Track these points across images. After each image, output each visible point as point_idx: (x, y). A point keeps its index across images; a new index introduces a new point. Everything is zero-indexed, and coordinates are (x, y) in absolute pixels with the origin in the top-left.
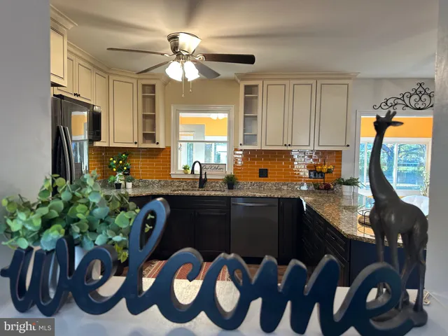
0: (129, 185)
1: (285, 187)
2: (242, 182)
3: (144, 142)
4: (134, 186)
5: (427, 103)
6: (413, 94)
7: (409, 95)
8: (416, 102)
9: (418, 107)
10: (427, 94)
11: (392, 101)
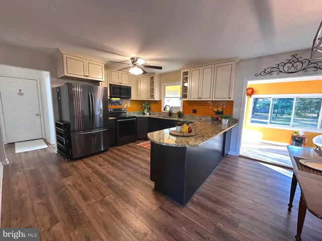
0: (148, 114)
1: (203, 119)
2: (185, 115)
3: (151, 98)
4: (149, 114)
5: (299, 68)
6: (287, 63)
7: (283, 64)
8: (289, 68)
9: (290, 72)
10: (300, 61)
11: (269, 70)
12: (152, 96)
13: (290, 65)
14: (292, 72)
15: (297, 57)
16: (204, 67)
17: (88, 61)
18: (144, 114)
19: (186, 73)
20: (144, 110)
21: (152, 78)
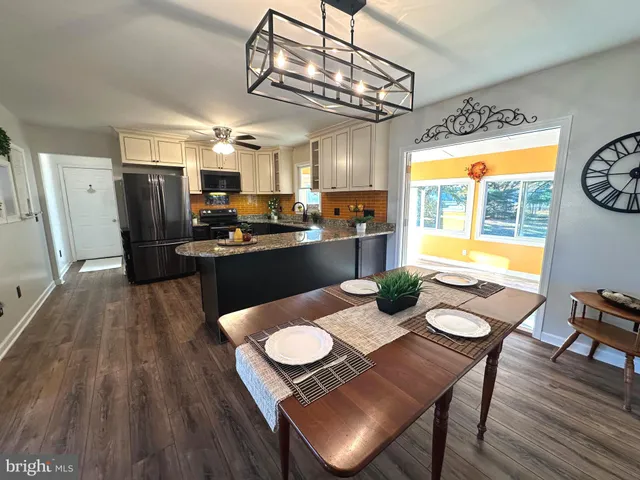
0: (276, 218)
2: (325, 218)
3: (276, 191)
4: (279, 218)
5: (476, 124)
6: (459, 116)
7: (453, 118)
8: (462, 126)
9: (463, 131)
10: (476, 111)
11: (433, 131)
12: (277, 187)
13: (463, 119)
14: (466, 133)
15: (473, 103)
16: (337, 133)
17: (157, 139)
18: (269, 218)
19: (316, 145)
20: (270, 211)
21: (276, 156)
